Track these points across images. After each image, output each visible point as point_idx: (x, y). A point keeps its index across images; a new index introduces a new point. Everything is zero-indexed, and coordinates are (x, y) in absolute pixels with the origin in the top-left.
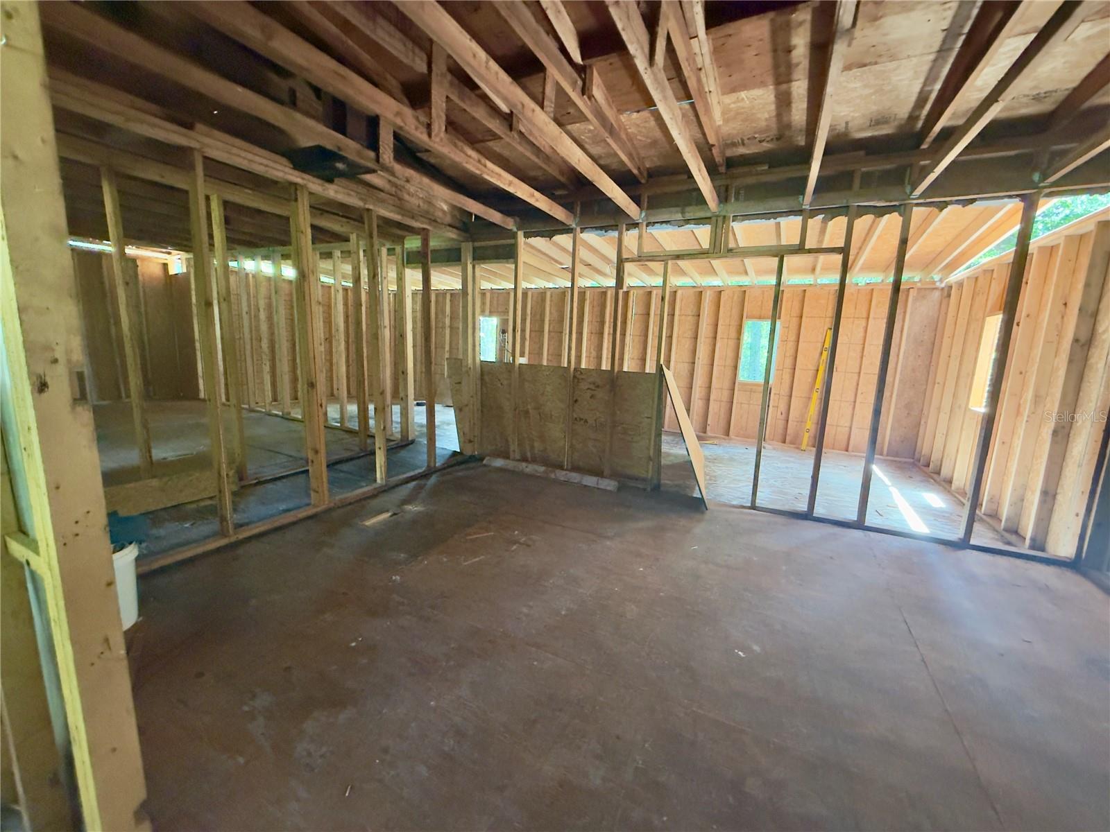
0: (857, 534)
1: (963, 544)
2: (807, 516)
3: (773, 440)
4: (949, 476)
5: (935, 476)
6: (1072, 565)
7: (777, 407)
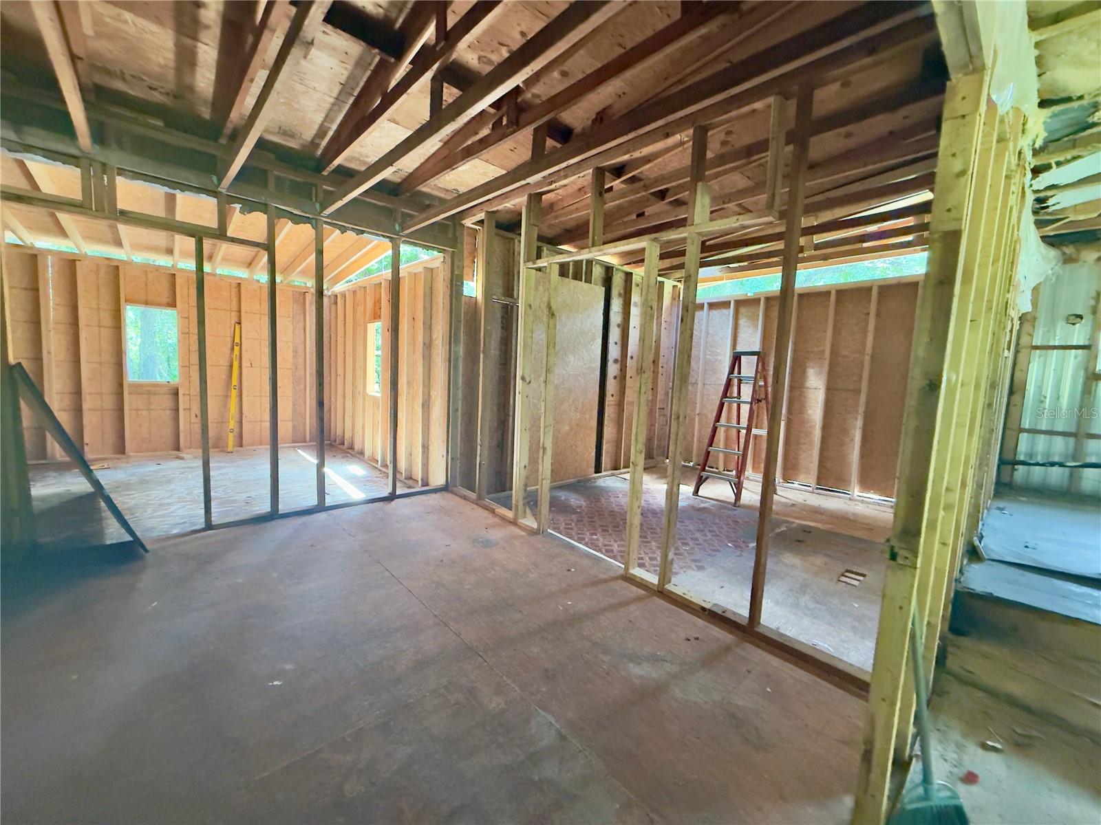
0: (322, 516)
1: (392, 497)
2: (274, 515)
3: (190, 448)
4: (360, 448)
5: (350, 451)
6: (445, 489)
7: (190, 409)
